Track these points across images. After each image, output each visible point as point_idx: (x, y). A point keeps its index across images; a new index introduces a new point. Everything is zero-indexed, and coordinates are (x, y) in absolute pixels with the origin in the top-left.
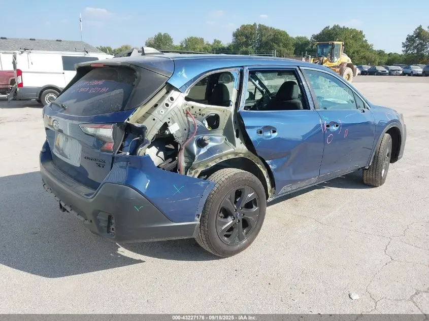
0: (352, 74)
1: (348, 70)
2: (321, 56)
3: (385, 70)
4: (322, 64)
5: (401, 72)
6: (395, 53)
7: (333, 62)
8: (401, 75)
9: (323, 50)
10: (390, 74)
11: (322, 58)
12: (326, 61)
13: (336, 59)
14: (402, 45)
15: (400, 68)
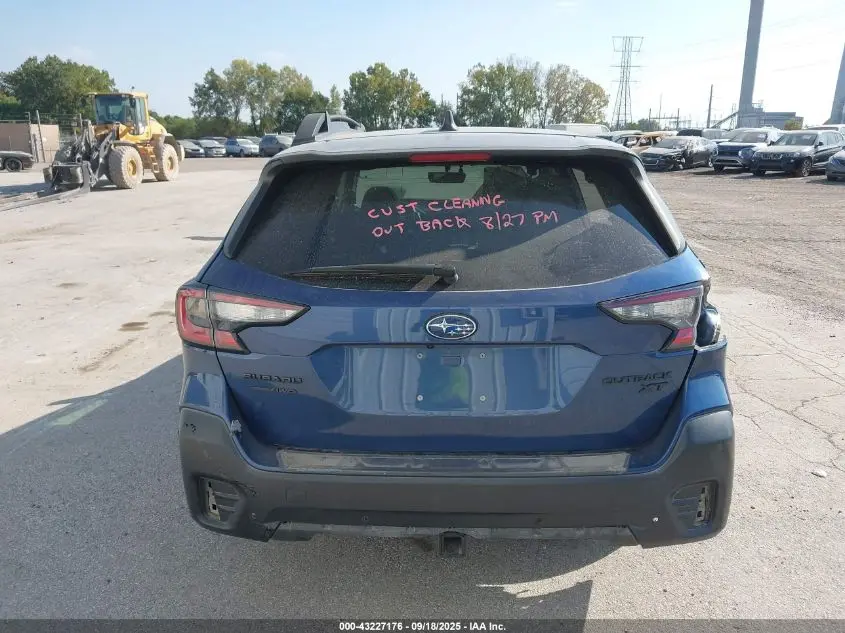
0: (176, 158)
1: (168, 151)
2: (111, 123)
3: (197, 147)
4: (118, 138)
5: (224, 151)
6: (176, 117)
7: (138, 134)
8: (224, 156)
9: (107, 109)
10: (207, 155)
11: (115, 127)
12: (124, 133)
13: (142, 129)
14: (189, 102)
15: (216, 144)
